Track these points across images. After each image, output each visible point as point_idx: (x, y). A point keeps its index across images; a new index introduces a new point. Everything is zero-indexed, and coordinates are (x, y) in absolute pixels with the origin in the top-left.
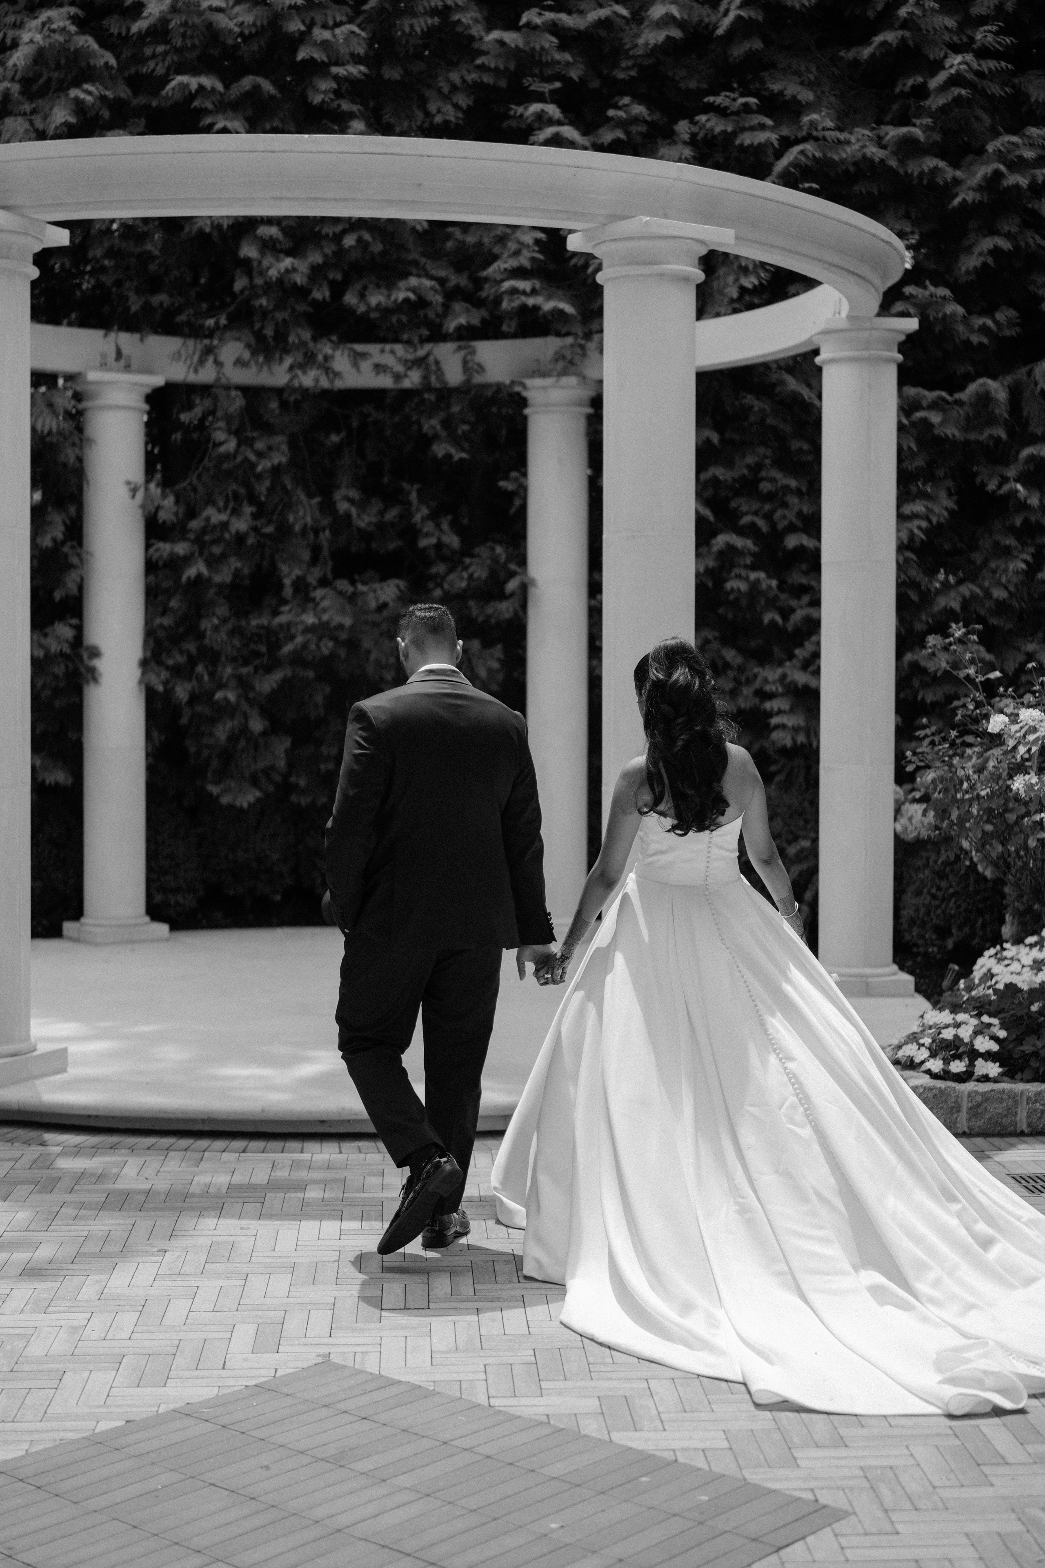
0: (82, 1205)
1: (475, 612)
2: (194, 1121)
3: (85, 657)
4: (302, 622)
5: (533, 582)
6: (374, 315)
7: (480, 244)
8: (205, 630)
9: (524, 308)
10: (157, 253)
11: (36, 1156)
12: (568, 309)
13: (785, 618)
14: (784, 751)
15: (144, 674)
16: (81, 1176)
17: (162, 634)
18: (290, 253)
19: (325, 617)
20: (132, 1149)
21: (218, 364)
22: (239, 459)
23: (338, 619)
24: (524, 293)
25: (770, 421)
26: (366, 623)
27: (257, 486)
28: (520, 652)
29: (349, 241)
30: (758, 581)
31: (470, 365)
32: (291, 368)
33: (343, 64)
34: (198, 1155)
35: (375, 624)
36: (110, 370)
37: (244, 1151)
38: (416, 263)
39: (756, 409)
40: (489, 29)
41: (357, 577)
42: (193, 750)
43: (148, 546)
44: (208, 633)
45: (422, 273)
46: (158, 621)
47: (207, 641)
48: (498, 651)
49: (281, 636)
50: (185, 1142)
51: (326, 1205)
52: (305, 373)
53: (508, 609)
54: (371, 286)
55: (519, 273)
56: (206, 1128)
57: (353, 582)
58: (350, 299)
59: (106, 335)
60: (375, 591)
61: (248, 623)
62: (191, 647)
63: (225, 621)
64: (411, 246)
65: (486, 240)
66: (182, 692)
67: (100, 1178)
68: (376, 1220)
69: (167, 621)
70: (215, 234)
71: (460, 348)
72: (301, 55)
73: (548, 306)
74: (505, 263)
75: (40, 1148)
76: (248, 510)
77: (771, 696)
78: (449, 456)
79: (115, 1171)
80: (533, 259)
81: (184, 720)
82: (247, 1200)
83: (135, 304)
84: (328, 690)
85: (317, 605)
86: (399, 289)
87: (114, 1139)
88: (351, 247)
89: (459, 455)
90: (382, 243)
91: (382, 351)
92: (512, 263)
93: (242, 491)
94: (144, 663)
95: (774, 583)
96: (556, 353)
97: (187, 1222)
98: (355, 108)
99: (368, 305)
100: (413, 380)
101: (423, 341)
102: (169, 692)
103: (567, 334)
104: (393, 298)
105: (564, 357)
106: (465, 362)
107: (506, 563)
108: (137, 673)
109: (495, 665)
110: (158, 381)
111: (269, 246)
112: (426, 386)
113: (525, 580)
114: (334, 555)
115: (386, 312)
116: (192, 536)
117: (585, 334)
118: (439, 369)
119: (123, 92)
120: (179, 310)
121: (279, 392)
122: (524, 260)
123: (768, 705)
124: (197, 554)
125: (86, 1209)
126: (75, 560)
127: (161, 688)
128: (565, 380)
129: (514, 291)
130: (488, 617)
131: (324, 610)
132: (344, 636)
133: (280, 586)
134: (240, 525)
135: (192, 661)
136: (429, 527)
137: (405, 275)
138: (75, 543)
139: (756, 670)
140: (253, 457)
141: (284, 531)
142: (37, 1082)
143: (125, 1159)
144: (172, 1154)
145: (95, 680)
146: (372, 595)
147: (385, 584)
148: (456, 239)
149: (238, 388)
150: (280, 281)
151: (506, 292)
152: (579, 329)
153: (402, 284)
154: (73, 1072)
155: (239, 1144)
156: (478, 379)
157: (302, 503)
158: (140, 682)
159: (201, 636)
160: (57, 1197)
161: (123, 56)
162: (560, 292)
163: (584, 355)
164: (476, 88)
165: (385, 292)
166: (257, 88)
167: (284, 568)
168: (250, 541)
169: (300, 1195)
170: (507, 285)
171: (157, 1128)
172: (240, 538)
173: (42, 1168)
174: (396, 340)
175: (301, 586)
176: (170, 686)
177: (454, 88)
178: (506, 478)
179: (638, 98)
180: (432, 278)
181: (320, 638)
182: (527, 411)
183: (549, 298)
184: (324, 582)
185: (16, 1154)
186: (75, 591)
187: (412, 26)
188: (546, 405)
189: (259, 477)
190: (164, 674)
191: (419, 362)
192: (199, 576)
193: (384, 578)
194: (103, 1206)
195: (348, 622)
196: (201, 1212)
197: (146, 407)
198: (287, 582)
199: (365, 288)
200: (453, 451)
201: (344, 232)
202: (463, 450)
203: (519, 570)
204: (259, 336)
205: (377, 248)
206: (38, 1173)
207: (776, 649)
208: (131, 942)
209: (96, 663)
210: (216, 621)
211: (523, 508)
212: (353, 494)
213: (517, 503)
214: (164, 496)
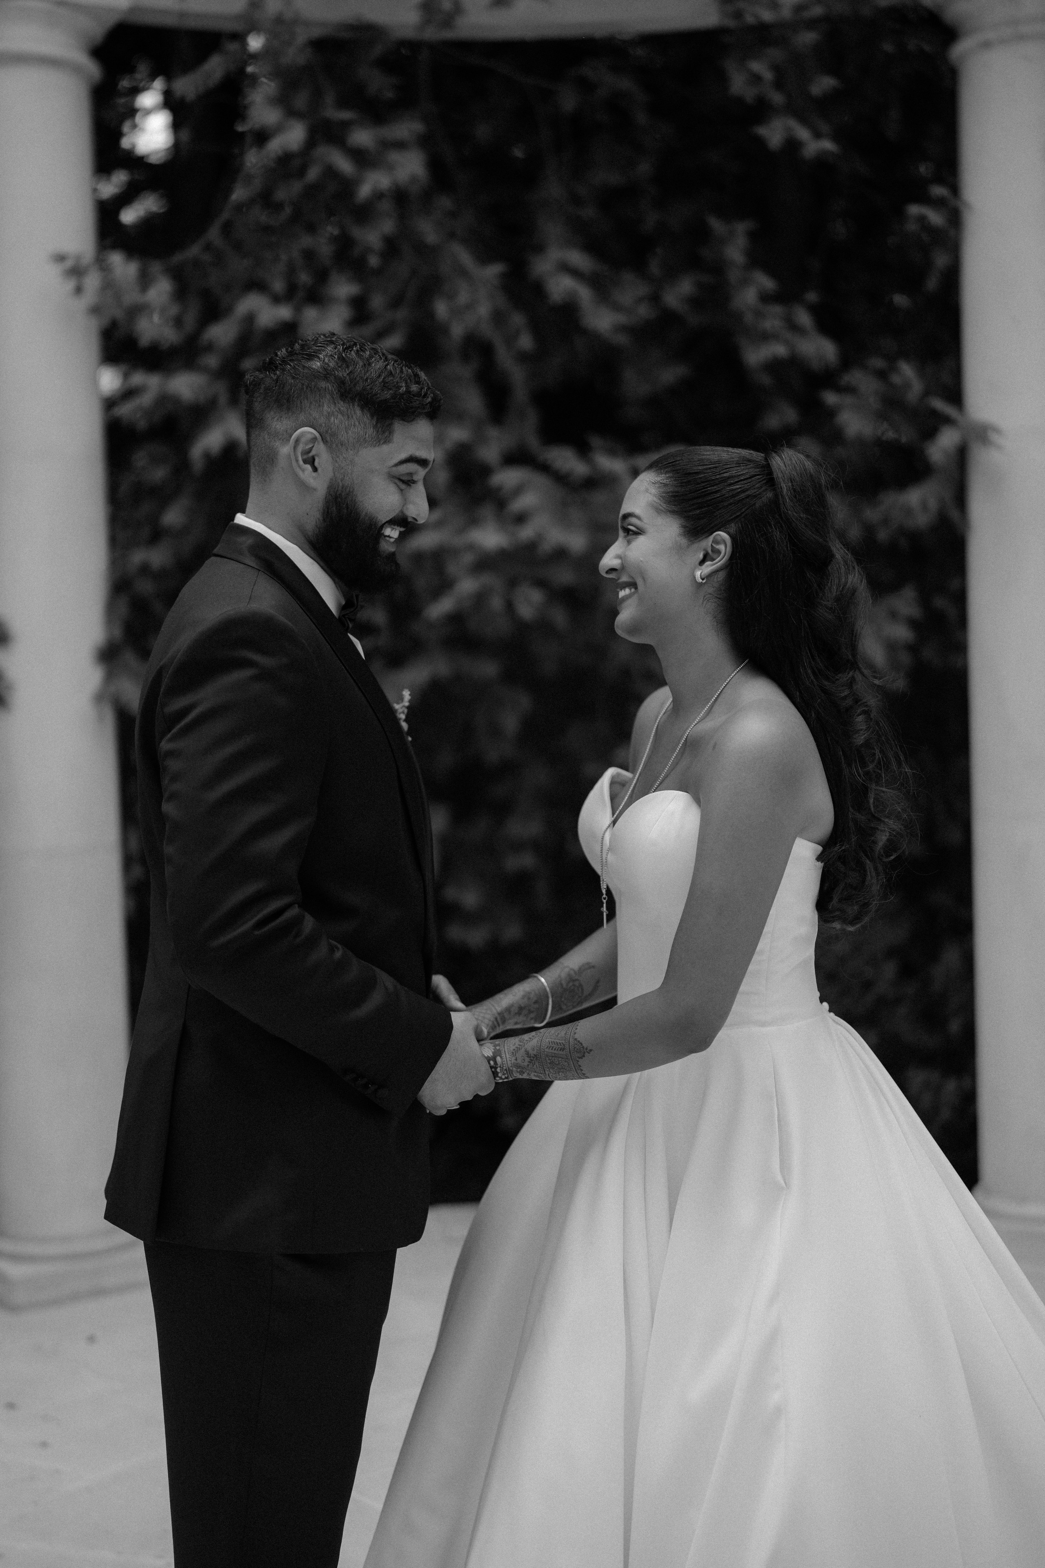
4: (471, 547)
15: (108, 677)
17: (144, 586)
22: (313, 174)
27: (360, 232)
41: (592, 439)
46: (139, 557)
49: (421, 583)
53: (924, 505)
57: (586, 451)
69: (154, 557)
76: (343, 290)
78: (792, 145)
85: (505, 504)
89: (814, 149)
94: (109, 653)
108: (93, 676)
109: (902, 634)
116: (212, 361)
124: (223, 398)
131: (521, 519)
132: (564, 576)
140: (346, 167)
157: (464, 274)
158: (102, 698)
175: (463, 465)
178: (921, 198)
181: (513, 583)
182: (956, 52)
184: (517, 455)
188: (1007, 23)
189: (364, 213)
192: (230, 448)
197: (96, 71)
200: (803, 134)
202: (823, 135)
203: (947, 412)
211: (954, 277)
212: (578, 258)
213: (941, 260)
214: (145, 281)
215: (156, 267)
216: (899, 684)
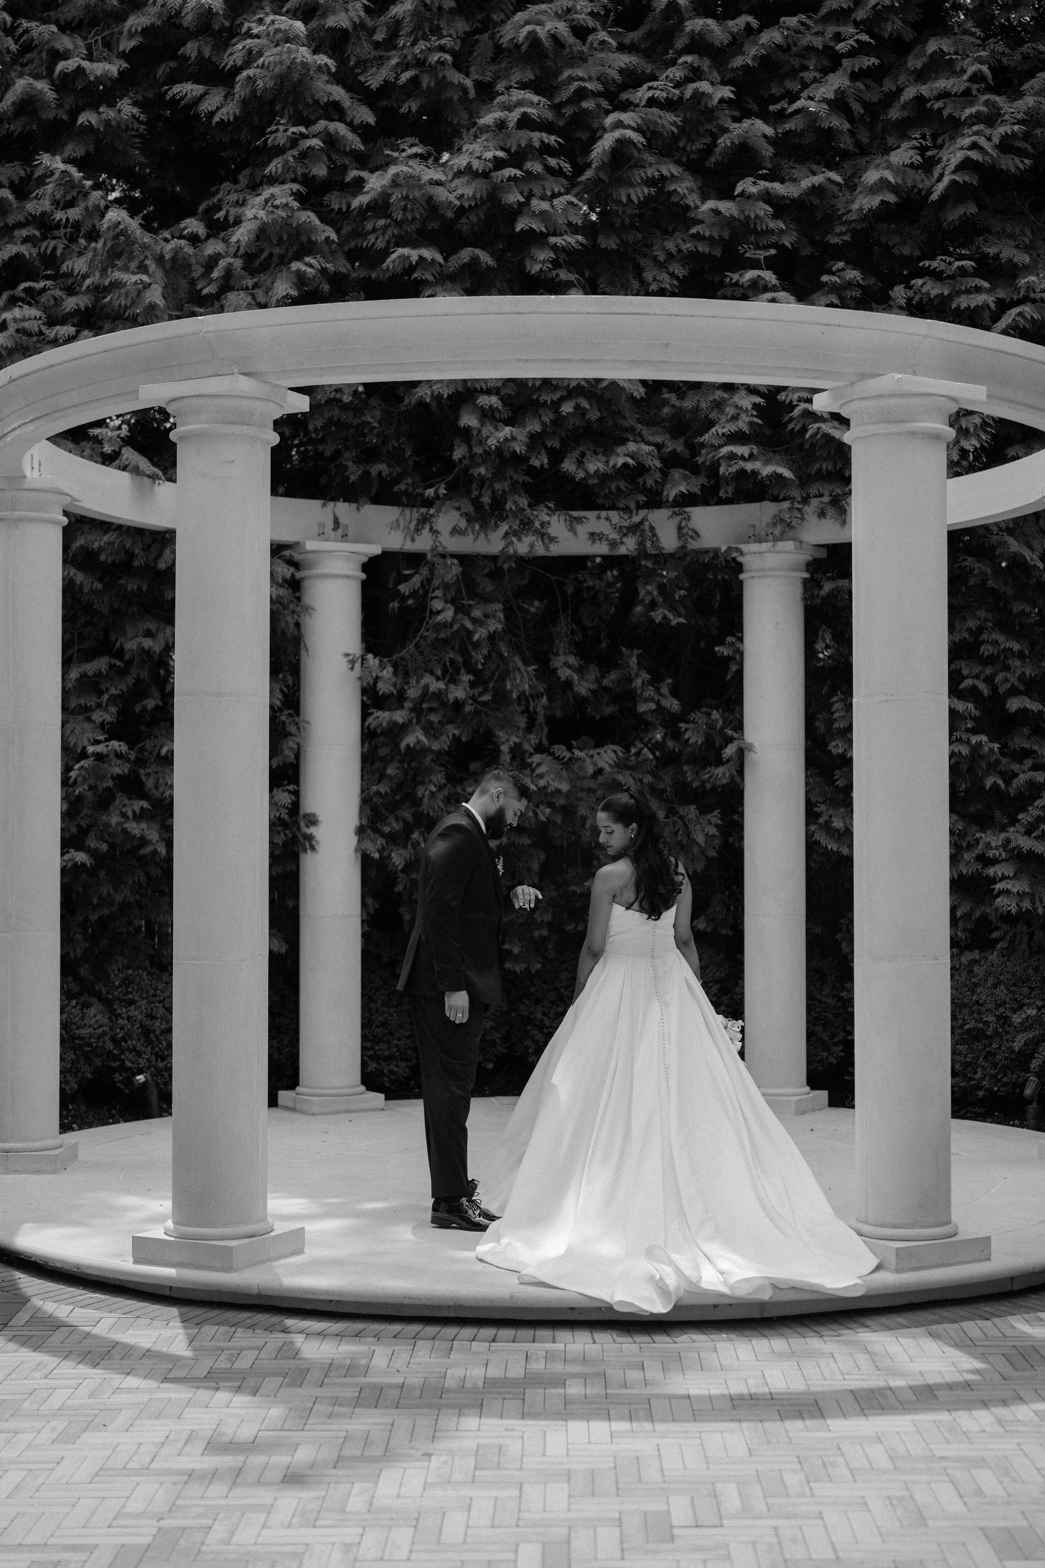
0: (336, 1401)
1: (690, 777)
2: (440, 1307)
3: (302, 824)
5: (750, 748)
6: (591, 482)
7: (697, 409)
8: (423, 796)
9: (742, 472)
10: (376, 424)
11: (280, 1344)
12: (787, 473)
13: (1008, 783)
14: (1007, 918)
15: (359, 841)
16: (329, 1368)
17: (377, 801)
18: (509, 422)
19: (542, 783)
20: (377, 1337)
21: (434, 532)
22: (456, 627)
23: (555, 784)
24: (743, 458)
25: (990, 583)
26: (582, 790)
27: (473, 654)
28: (735, 817)
29: (567, 408)
30: (979, 744)
31: (685, 531)
32: (507, 534)
33: (561, 235)
34: (446, 1345)
35: (590, 790)
36: (327, 540)
37: (493, 1341)
38: (632, 430)
39: (976, 572)
40: (704, 198)
41: (574, 743)
42: (407, 917)
43: (364, 716)
44: (425, 800)
45: (639, 439)
46: (375, 788)
47: (424, 808)
48: (715, 816)
50: (431, 1330)
51: (590, 1403)
52: (520, 540)
53: (724, 774)
54: (588, 453)
55: (737, 438)
56: (452, 1315)
57: (570, 748)
58: (568, 466)
59: (324, 505)
60: (592, 757)
61: (464, 790)
62: (407, 814)
63: (441, 788)
64: (627, 415)
65: (703, 405)
66: (398, 858)
67: (351, 1369)
68: (646, 1420)
69: (383, 788)
70: (434, 404)
71: (674, 513)
72: (519, 227)
73: (766, 470)
74: (724, 428)
75: (282, 1335)
76: (466, 678)
77: (995, 861)
78: (667, 621)
79: (364, 1362)
80: (751, 424)
81: (399, 888)
82: (507, 1396)
83: (354, 473)
84: (543, 856)
85: (533, 770)
86: (618, 455)
87: (359, 1326)
88: (569, 414)
89: (675, 621)
90: (599, 410)
91: (598, 517)
92: (731, 428)
93: (460, 659)
94: (360, 831)
95: (996, 746)
96: (775, 516)
97: (448, 1421)
98: (572, 277)
99: (586, 471)
100: (628, 547)
101: (639, 507)
102: (384, 861)
103: (784, 499)
104: (611, 463)
105: (782, 520)
106: (680, 528)
107: (723, 728)
108: (354, 840)
109: (713, 831)
110: (375, 550)
111: (488, 415)
112: (643, 553)
113: (743, 746)
114: (551, 720)
115: (604, 478)
116: (409, 704)
117: (802, 497)
118: (654, 535)
119: (343, 266)
120: (397, 480)
121: (494, 558)
122: (742, 424)
123: (991, 871)
124: (415, 721)
125: (340, 1405)
126: (292, 729)
127: (377, 856)
128: (781, 545)
129: (732, 456)
130: (704, 782)
131: (541, 776)
132: (560, 802)
133: (497, 752)
134: (458, 693)
135: (408, 829)
136: (650, 692)
137: (623, 441)
138: (291, 711)
139: (978, 835)
140: (469, 626)
141: (501, 697)
142: (275, 1264)
143: (373, 1348)
144: (420, 1343)
145: (312, 848)
146: (588, 760)
147: (601, 750)
148: (673, 406)
149: (453, 556)
150: (499, 451)
151: (723, 457)
152: (797, 494)
153: (620, 450)
154: (310, 1252)
155: (487, 1332)
156: (693, 545)
157: (519, 669)
158: (356, 850)
159: (417, 802)
160: (308, 1391)
161: (344, 231)
162: (778, 457)
163: (802, 519)
164: (693, 257)
165: (604, 459)
166: (475, 260)
167: (501, 734)
168: (468, 709)
169: (562, 1391)
170: (725, 450)
171: (400, 1314)
172: (458, 705)
173: (288, 1358)
174: (613, 508)
175: (517, 752)
176: (386, 854)
177: (670, 255)
178: (722, 643)
179: (853, 263)
180: (648, 443)
181: (537, 806)
182: (742, 576)
183: (767, 463)
184: (540, 749)
185: (260, 1342)
186: (291, 757)
187: (629, 196)
188: (763, 570)
189: (477, 645)
190: (381, 842)
191: (634, 529)
192: (418, 744)
193: (599, 744)
194: (358, 1402)
195: (565, 787)
196: (461, 1409)
197: (364, 576)
198: (505, 748)
199: (583, 455)
200: (670, 616)
201: (562, 399)
202: (680, 616)
203: (735, 735)
204: (476, 503)
205: (594, 415)
206: (284, 1364)
207: (997, 814)
208: (348, 1111)
209: (313, 830)
210: (434, 789)
211: (740, 673)
212: (572, 660)
213: (734, 668)
214: (382, 667)
215: (386, 660)
216: (712, 853)
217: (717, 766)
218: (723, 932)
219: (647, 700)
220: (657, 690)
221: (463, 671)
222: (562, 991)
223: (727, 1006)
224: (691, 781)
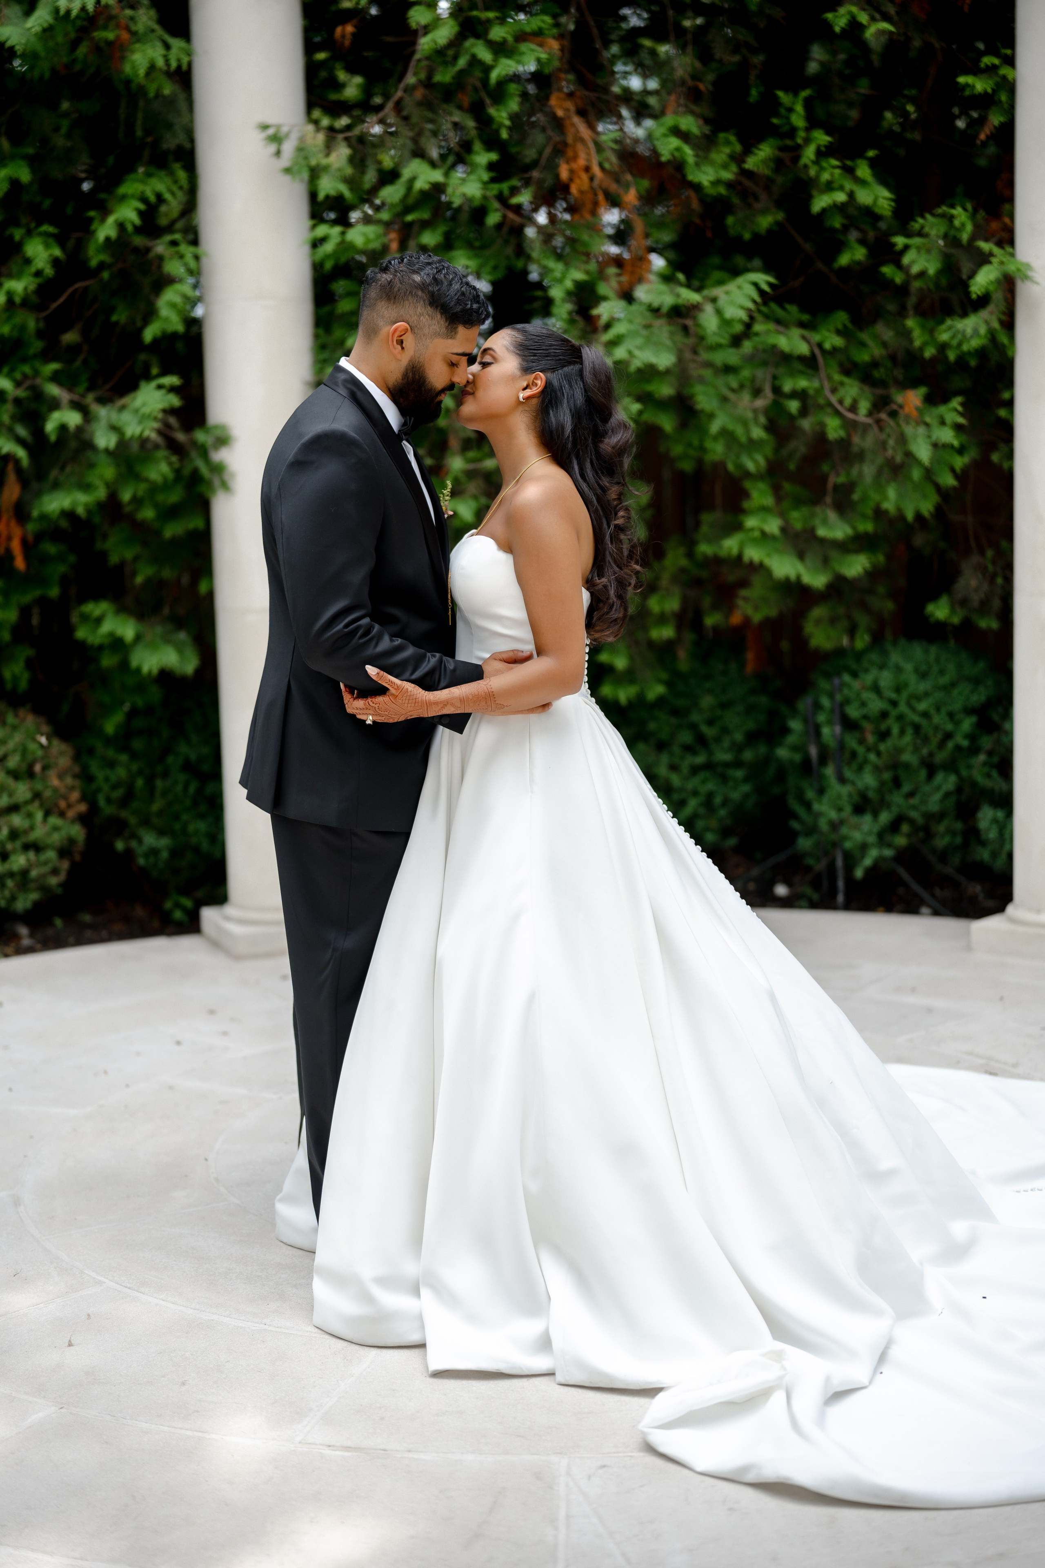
1: (918, 338)
3: (208, 445)
27: (493, 109)
35: (728, 369)
48: (955, 410)
53: (977, 331)
60: (718, 299)
76: (483, 158)
93: (471, 123)
107: (973, 238)
109: (950, 438)
113: (1011, 268)
124: (394, 246)
126: (173, 267)
130: (943, 348)
134: (469, 188)
136: (830, 171)
140: (485, 55)
145: (226, 486)
147: (733, 285)
157: (582, 140)
168: (493, 219)
172: (471, 212)
193: (731, 274)
200: (865, 17)
203: (998, 251)
209: (226, 456)
217: (964, 315)
218: (983, 623)
219: (829, 187)
220: (850, 171)
221: (477, 146)
222: (705, 729)
223: (990, 754)
224: (921, 349)
